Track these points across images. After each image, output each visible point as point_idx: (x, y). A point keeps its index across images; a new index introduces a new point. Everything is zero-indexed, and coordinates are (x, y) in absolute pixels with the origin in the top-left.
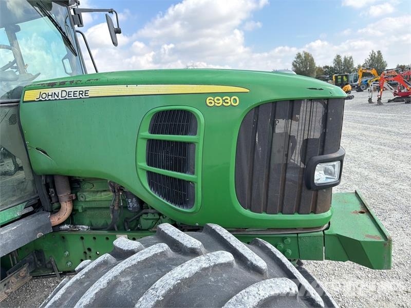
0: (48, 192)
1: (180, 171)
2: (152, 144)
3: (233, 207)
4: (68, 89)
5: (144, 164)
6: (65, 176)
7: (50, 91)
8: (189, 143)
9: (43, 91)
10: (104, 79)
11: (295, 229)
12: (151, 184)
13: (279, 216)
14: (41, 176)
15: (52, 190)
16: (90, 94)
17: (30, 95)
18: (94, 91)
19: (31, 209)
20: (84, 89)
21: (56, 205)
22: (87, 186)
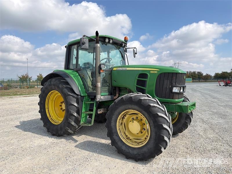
0: (114, 91)
1: (143, 87)
2: (138, 80)
3: (154, 96)
4: (123, 68)
5: (136, 85)
6: (118, 87)
7: (119, 68)
8: (146, 81)
9: (118, 68)
10: (130, 66)
11: (168, 103)
12: (137, 89)
13: (165, 99)
14: (113, 87)
15: (115, 91)
16: (127, 69)
17: (115, 69)
18: (128, 69)
19: (110, 94)
20: (126, 68)
21: (115, 95)
22: (122, 91)
